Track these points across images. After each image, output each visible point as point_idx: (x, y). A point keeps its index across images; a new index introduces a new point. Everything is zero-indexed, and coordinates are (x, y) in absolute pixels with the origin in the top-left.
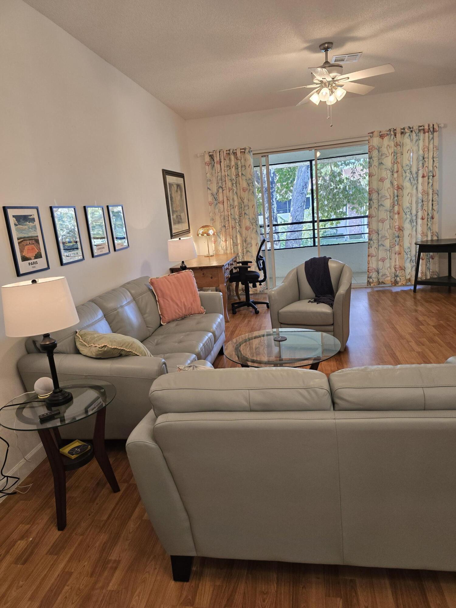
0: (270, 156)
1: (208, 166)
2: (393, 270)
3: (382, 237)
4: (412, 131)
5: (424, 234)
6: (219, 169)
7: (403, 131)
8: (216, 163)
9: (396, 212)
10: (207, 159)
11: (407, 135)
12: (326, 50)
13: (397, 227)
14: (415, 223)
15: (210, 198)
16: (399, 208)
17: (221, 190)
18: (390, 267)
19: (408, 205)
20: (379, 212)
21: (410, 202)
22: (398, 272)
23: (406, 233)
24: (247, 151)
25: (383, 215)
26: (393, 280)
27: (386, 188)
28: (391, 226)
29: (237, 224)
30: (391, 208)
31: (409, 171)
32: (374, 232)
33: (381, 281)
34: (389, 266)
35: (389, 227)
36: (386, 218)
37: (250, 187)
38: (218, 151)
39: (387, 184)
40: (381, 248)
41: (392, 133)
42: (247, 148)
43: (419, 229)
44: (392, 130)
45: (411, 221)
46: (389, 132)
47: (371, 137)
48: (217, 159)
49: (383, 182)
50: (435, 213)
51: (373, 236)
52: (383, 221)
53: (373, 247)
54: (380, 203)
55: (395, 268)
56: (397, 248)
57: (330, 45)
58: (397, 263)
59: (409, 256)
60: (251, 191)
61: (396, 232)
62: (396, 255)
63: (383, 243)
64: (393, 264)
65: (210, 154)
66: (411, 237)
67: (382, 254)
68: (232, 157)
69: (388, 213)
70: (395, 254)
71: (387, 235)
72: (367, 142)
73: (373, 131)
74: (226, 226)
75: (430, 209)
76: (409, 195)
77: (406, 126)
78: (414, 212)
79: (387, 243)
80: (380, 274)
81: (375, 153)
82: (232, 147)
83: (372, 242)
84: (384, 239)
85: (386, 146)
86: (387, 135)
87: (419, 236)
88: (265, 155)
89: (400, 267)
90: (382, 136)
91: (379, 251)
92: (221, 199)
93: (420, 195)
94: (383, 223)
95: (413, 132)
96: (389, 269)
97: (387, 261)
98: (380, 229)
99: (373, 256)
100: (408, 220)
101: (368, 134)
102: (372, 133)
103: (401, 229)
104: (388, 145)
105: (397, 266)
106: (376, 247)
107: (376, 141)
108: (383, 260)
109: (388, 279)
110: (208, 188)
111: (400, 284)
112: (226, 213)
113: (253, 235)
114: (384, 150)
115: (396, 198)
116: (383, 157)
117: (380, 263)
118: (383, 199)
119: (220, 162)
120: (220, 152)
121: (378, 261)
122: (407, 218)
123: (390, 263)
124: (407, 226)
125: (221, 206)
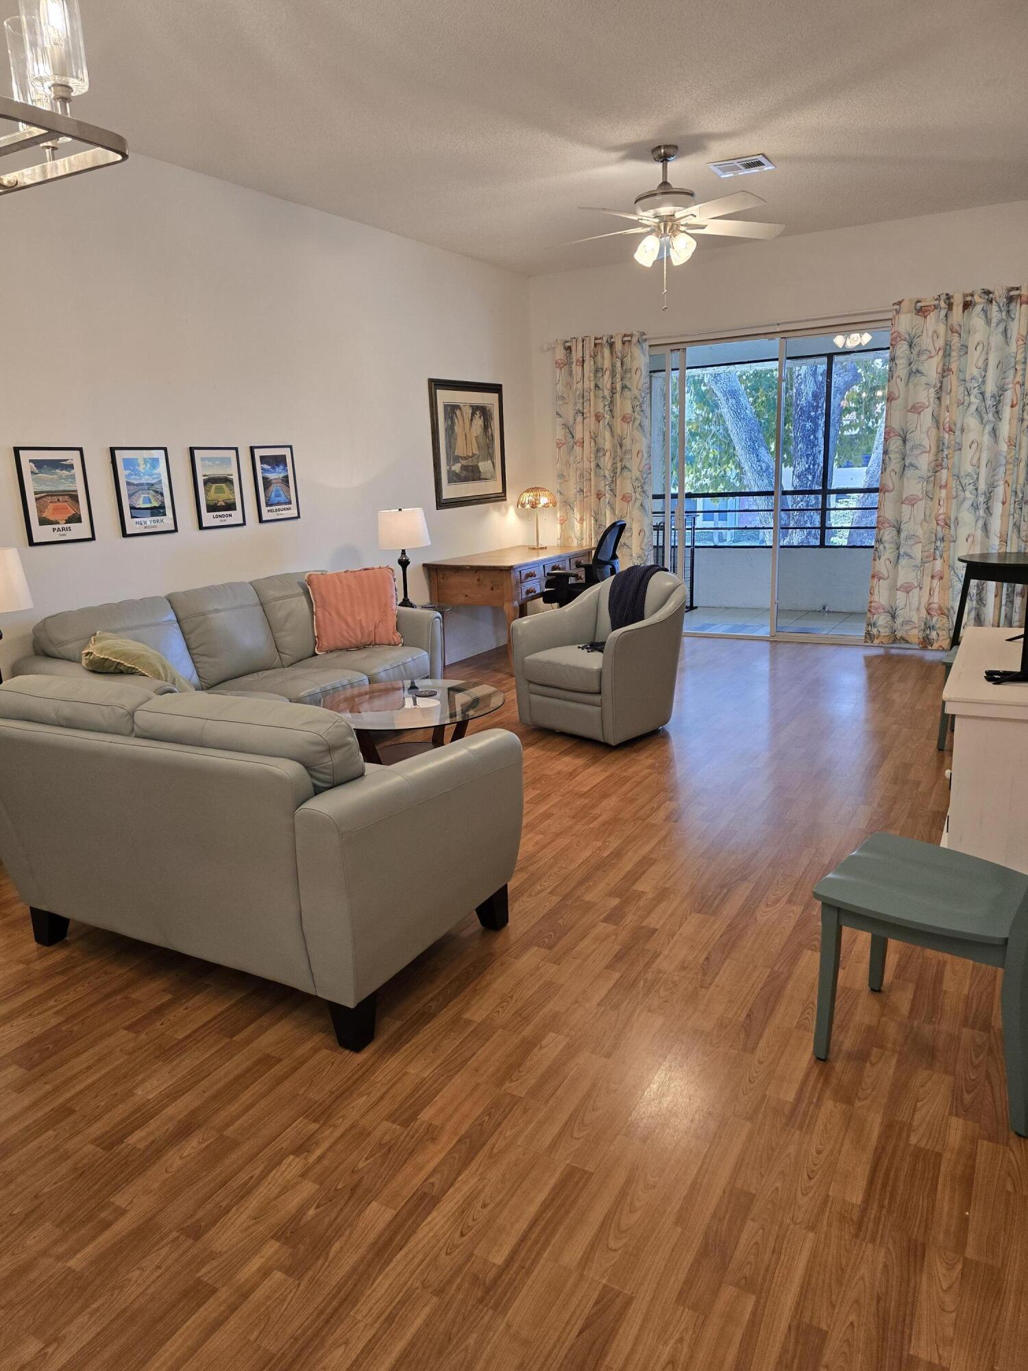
0: (690, 350)
1: (561, 368)
2: (924, 613)
3: (908, 538)
4: (991, 302)
6: (580, 376)
7: (969, 298)
8: (574, 363)
9: (943, 483)
10: (560, 354)
11: (978, 308)
12: (664, 159)
13: (942, 517)
14: (981, 512)
15: (560, 433)
16: (948, 473)
17: (579, 418)
18: (919, 607)
19: (971, 469)
20: (905, 480)
21: (975, 461)
22: (935, 619)
23: (963, 532)
24: (635, 340)
25: (912, 487)
26: (921, 635)
27: (924, 429)
28: (928, 514)
29: (608, 488)
30: (930, 474)
31: (978, 391)
32: (887, 524)
33: (899, 634)
34: (916, 602)
35: (923, 515)
36: (919, 496)
37: (636, 413)
38: (580, 339)
39: (926, 418)
40: (904, 561)
41: (943, 304)
42: (635, 332)
43: (995, 525)
44: (944, 297)
45: (975, 507)
46: (937, 302)
47: (898, 312)
48: (577, 355)
49: (919, 413)
51: (883, 534)
52: (912, 501)
53: (883, 558)
54: (907, 462)
55: (928, 610)
56: (938, 564)
57: (670, 151)
58: (936, 599)
59: (956, 585)
60: (637, 423)
61: (939, 528)
62: (935, 581)
63: (908, 551)
64: (925, 600)
65: (567, 344)
66: (974, 542)
67: (904, 576)
68: (606, 352)
69: (924, 483)
70: (933, 577)
71: (919, 533)
72: (889, 323)
73: (900, 299)
74: (584, 490)
75: (1022, 479)
76: (974, 446)
77: (978, 288)
78: (983, 485)
79: (917, 551)
80: (899, 620)
81: (902, 348)
82: (604, 331)
83: (881, 547)
84: (912, 542)
85: (930, 333)
86: (936, 307)
87: (996, 542)
88: (679, 347)
89: (940, 608)
90: (922, 311)
91: (900, 568)
92: (579, 435)
94: (912, 506)
95: (994, 302)
96: (915, 610)
97: (913, 593)
98: (905, 519)
99: (884, 579)
100: (968, 504)
101: (894, 304)
102: (899, 303)
103: (952, 522)
104: (935, 332)
105: (935, 606)
106: (888, 559)
107: (905, 322)
108: (907, 589)
109: (915, 635)
110: (557, 414)
111: (936, 646)
112: (586, 464)
113: (636, 513)
114: (926, 342)
115: (946, 452)
116: (924, 357)
117: (900, 595)
118: (916, 452)
119: (583, 361)
120: (583, 341)
121: (894, 588)
122: (964, 499)
123: (920, 597)
124: (966, 516)
125: (578, 449)
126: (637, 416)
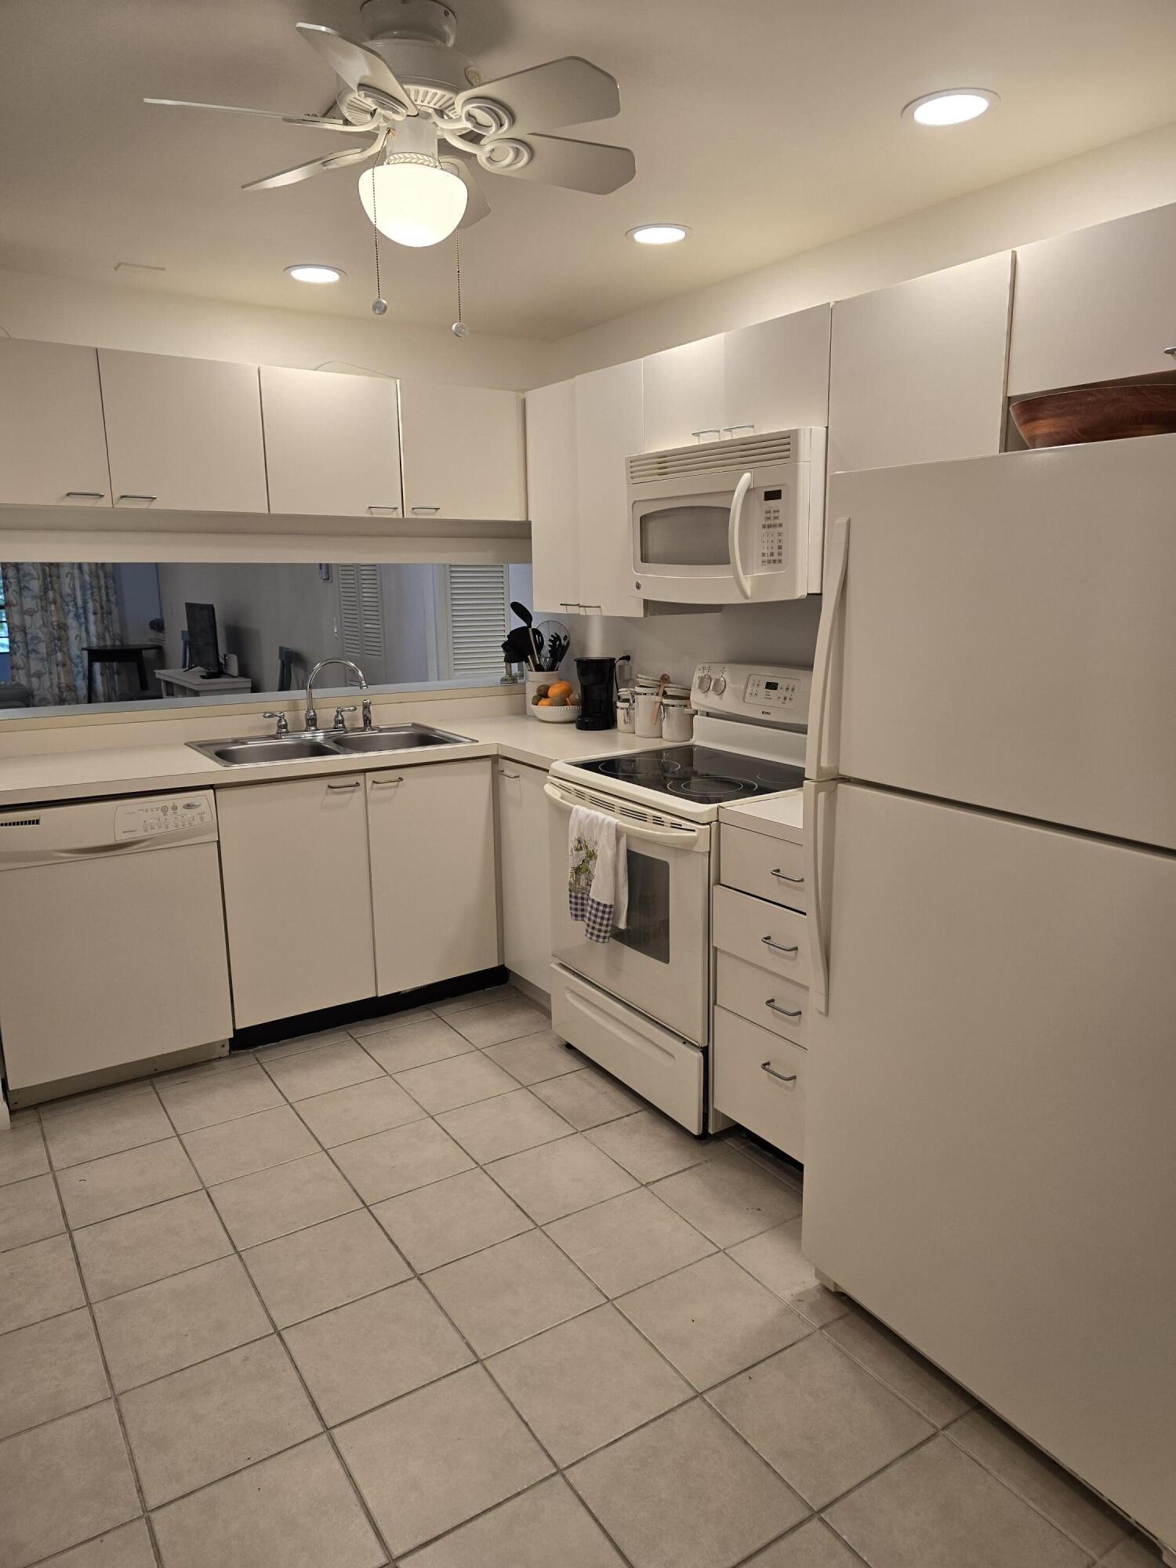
2: (56, 691)
3: (32, 639)
5: (101, 637)
9: (51, 600)
13: (55, 624)
14: (83, 620)
16: (54, 594)
18: (51, 686)
19: (69, 591)
20: (23, 598)
21: (71, 586)
22: (65, 694)
23: (72, 633)
25: (29, 603)
28: (45, 620)
30: (42, 594)
32: (16, 630)
34: (49, 685)
35: (41, 622)
36: (36, 609)
40: (33, 656)
43: (92, 628)
45: (77, 616)
50: (113, 607)
51: (15, 637)
52: (31, 613)
53: (18, 655)
54: (22, 585)
55: (59, 688)
56: (59, 656)
58: (63, 680)
59: (80, 668)
61: (55, 632)
62: (60, 668)
63: (35, 648)
64: (55, 682)
66: (80, 640)
67: (35, 666)
69: (39, 601)
70: (57, 665)
71: (40, 635)
75: (104, 598)
76: (69, 576)
78: (80, 602)
79: (42, 648)
83: (15, 646)
84: (36, 642)
87: (94, 640)
91: (31, 661)
93: (87, 578)
94: (32, 615)
96: (50, 690)
97: (46, 677)
98: (28, 626)
99: (21, 669)
100: (72, 614)
103: (63, 627)
105: (63, 685)
106: (22, 654)
108: (39, 675)
115: (49, 579)
117: (34, 680)
118: (27, 578)
121: (29, 675)
122: (69, 611)
123: (51, 680)
124: (72, 622)
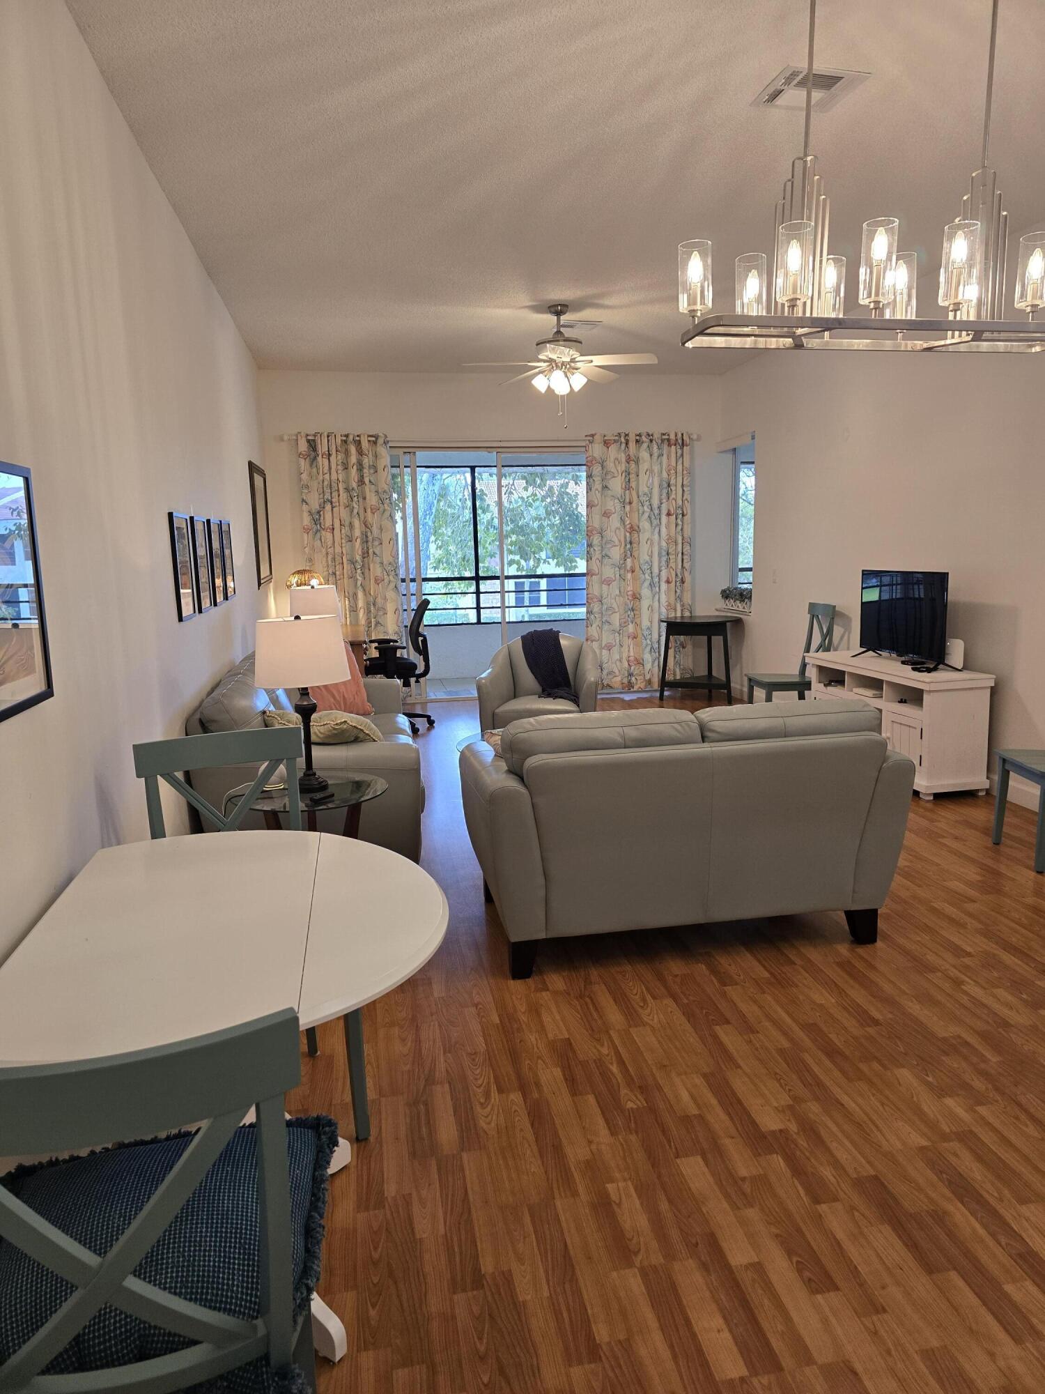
0: (419, 454)
1: (305, 459)
2: (626, 664)
3: (607, 609)
4: (651, 441)
5: (670, 607)
6: (326, 468)
7: (638, 438)
8: (320, 456)
9: (628, 568)
10: (303, 446)
11: (645, 445)
12: (558, 314)
13: (630, 593)
14: (657, 589)
15: (307, 520)
16: (633, 561)
17: (328, 507)
18: (620, 661)
19: (647, 558)
20: (604, 566)
21: (650, 553)
22: (632, 668)
23: (645, 603)
24: (381, 441)
25: (609, 572)
26: (625, 681)
27: (613, 528)
28: (622, 591)
29: (359, 571)
30: (621, 562)
31: (648, 503)
32: (595, 600)
33: (605, 683)
34: (618, 657)
35: (618, 592)
36: (614, 578)
37: (386, 505)
38: (326, 434)
39: (615, 522)
40: (606, 627)
41: (623, 440)
42: (381, 434)
43: (663, 598)
44: (623, 435)
45: (652, 585)
46: (617, 438)
47: (591, 442)
48: (322, 447)
49: (609, 518)
50: (686, 574)
51: (593, 606)
52: (608, 582)
53: (594, 625)
54: (604, 552)
55: (628, 661)
56: (631, 628)
57: (565, 309)
58: (632, 654)
59: (649, 642)
60: (387, 514)
61: (628, 601)
62: (630, 640)
63: (608, 619)
64: (625, 655)
65: (310, 438)
66: (652, 610)
67: (607, 638)
68: (353, 449)
69: (617, 569)
70: (629, 637)
71: (615, 606)
72: (583, 449)
73: (593, 433)
74: (338, 573)
75: (680, 567)
76: (649, 542)
77: (643, 430)
78: (656, 570)
79: (616, 620)
80: (605, 672)
81: (597, 470)
82: (353, 431)
83: (592, 616)
84: (610, 612)
85: (612, 459)
86: (615, 441)
87: (664, 610)
88: (410, 450)
89: (636, 659)
90: (607, 443)
91: (603, 632)
92: (328, 523)
93: (664, 544)
94: (609, 585)
95: (654, 442)
96: (618, 663)
97: (615, 650)
98: (605, 595)
99: (595, 640)
100: (647, 584)
101: (586, 436)
102: (593, 436)
103: (636, 597)
104: (616, 459)
105: (632, 658)
106: (598, 625)
107: (597, 450)
108: (609, 648)
109: (617, 681)
110: (303, 500)
111: (636, 688)
112: (338, 549)
113: (391, 594)
114: (610, 465)
115: (628, 546)
116: (609, 477)
117: (605, 652)
118: (609, 546)
119: (330, 455)
120: (328, 436)
121: (601, 648)
122: (645, 580)
123: (620, 653)
124: (646, 592)
125: (328, 536)
126: (386, 508)
